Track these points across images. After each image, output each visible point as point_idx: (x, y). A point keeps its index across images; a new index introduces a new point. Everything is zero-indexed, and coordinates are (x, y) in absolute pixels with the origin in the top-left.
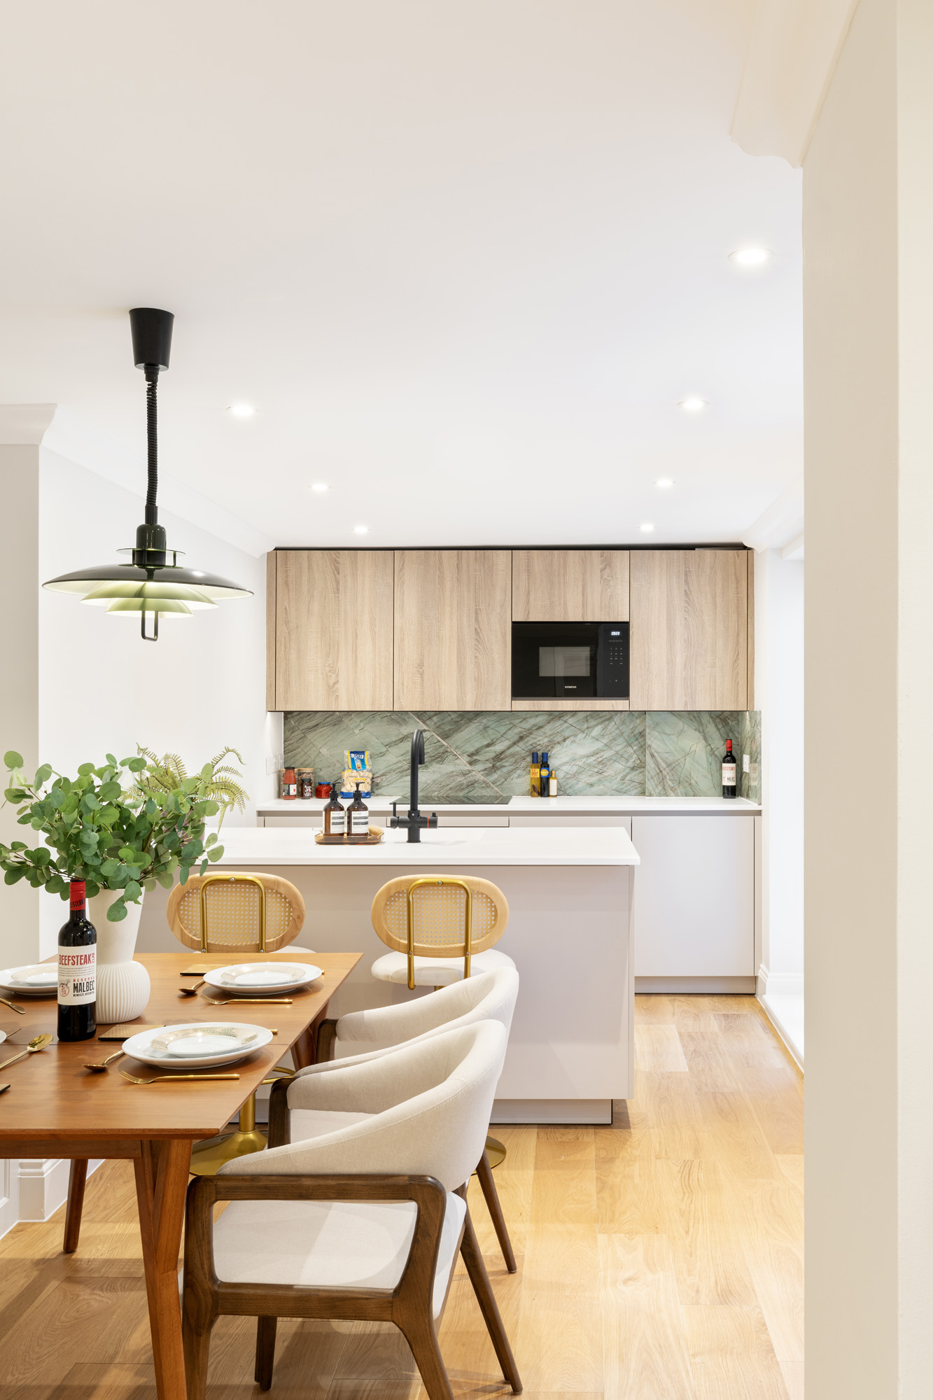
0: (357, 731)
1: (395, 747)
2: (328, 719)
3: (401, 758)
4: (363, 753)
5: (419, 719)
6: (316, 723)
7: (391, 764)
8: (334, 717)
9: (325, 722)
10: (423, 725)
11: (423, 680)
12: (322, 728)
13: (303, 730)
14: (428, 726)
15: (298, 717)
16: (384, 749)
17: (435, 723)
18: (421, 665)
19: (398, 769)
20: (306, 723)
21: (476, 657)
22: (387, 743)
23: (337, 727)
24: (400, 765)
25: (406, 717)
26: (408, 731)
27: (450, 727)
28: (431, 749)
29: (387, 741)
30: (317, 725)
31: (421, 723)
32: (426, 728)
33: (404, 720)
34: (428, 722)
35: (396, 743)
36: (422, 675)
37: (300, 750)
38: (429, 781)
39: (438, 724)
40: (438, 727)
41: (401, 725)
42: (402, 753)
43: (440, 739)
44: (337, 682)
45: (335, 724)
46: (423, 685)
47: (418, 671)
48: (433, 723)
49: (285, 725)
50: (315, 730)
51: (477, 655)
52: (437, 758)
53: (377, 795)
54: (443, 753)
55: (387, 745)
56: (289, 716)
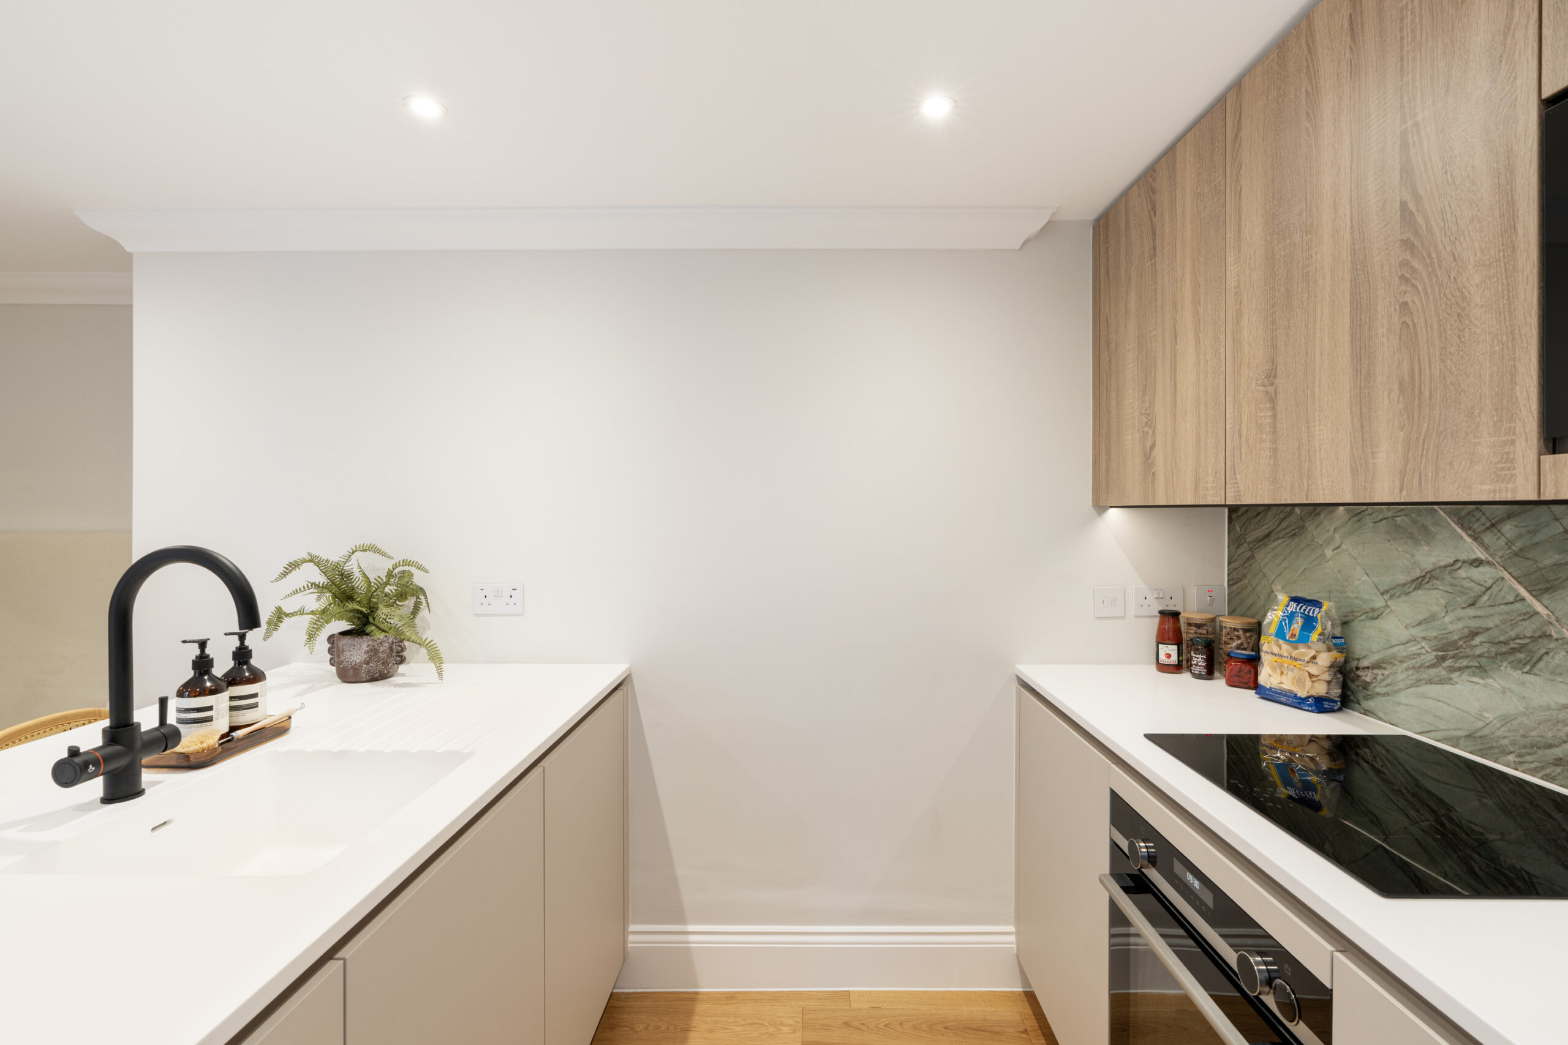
0: (1329, 552)
1: (1403, 598)
2: (1284, 524)
3: (1417, 632)
4: (1317, 604)
5: (1462, 527)
6: (1267, 531)
7: (1395, 642)
8: (1293, 519)
9: (1279, 529)
10: (1475, 546)
11: (1274, 417)
12: (1275, 540)
13: (1250, 542)
14: (1486, 548)
15: (1244, 518)
16: (1379, 602)
17: (1510, 543)
18: (1271, 375)
19: (1409, 657)
20: (1255, 529)
21: (1404, 305)
22: (1386, 588)
23: (1297, 540)
24: (1414, 649)
25: (1428, 522)
26: (1433, 560)
27: (1557, 558)
28: (1496, 620)
29: (1388, 580)
30: (1268, 535)
31: (1469, 540)
32: (1480, 554)
33: (1424, 529)
34: (1488, 538)
35: (1406, 589)
36: (1273, 400)
37: (1246, 581)
38: (1489, 716)
39: (1519, 544)
40: (1516, 554)
41: (1417, 542)
42: (1420, 617)
43: (1524, 593)
44: (1153, 446)
45: (1294, 535)
46: (1275, 432)
47: (1267, 392)
48: (1502, 542)
49: (1229, 532)
50: (1266, 545)
51: (1407, 298)
52: (1513, 651)
53: (1366, 712)
54: (1534, 639)
55: (1387, 592)
56: (1234, 516)
